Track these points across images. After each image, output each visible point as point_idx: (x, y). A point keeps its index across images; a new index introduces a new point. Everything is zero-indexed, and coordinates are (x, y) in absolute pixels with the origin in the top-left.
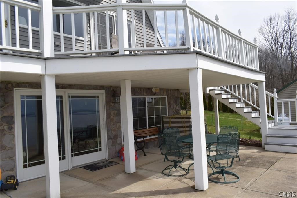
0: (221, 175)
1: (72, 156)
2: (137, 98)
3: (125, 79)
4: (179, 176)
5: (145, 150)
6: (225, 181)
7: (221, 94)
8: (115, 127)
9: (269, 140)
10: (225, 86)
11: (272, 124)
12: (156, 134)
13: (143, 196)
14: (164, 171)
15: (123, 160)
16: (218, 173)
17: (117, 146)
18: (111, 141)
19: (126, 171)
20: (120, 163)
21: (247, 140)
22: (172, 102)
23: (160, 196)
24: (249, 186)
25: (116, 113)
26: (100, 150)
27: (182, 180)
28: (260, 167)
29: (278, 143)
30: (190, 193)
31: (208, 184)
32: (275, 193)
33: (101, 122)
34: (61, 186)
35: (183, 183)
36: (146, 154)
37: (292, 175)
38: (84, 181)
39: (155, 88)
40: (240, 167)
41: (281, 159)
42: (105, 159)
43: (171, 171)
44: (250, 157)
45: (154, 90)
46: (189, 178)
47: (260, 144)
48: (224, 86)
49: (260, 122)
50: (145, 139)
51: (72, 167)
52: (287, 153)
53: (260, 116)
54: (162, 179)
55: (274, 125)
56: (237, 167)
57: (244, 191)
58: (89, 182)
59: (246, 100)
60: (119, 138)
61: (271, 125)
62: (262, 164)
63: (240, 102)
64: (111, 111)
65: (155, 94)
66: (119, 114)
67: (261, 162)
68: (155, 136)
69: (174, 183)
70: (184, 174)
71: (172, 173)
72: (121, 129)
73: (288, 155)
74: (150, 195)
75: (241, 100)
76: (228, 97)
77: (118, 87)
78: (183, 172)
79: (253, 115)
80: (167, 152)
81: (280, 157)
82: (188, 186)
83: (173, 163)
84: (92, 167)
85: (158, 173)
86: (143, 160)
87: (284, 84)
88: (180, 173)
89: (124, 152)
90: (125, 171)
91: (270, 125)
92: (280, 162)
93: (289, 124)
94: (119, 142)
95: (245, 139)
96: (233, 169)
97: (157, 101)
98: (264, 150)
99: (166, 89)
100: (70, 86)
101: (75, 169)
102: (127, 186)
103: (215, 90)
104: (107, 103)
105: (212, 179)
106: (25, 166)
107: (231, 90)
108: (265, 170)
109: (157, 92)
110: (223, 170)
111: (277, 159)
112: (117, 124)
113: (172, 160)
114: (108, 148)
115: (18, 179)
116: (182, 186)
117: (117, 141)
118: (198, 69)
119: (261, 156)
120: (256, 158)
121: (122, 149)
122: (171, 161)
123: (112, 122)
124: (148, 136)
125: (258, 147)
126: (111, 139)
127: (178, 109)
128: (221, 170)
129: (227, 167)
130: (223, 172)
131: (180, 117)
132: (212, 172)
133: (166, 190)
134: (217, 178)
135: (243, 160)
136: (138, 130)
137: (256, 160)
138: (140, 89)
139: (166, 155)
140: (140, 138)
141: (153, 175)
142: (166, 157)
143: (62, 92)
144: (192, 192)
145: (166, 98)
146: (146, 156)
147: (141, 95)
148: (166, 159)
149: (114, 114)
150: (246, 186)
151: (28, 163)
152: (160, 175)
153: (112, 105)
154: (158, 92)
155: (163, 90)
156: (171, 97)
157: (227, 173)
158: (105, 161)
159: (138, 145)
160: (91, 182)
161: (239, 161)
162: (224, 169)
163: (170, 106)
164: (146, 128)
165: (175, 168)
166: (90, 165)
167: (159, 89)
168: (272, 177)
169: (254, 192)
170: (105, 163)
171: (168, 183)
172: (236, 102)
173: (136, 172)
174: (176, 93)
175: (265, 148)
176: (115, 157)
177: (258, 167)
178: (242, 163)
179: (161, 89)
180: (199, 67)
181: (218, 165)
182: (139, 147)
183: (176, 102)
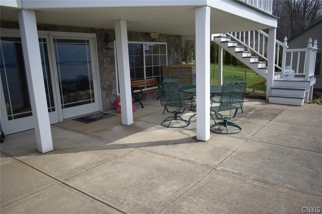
0: (224, 126)
1: (62, 108)
2: (133, 44)
3: (120, 20)
4: (179, 127)
5: (143, 102)
6: (227, 132)
7: (227, 42)
8: (110, 77)
9: (274, 92)
10: (232, 33)
11: (279, 75)
12: (154, 85)
13: (141, 147)
14: (163, 122)
15: (120, 112)
16: (220, 124)
17: (111, 98)
18: (105, 91)
19: (123, 123)
20: (116, 115)
21: (250, 93)
22: (173, 50)
23: (160, 146)
24: (251, 136)
25: (110, 61)
26: (94, 101)
27: (182, 131)
28: (263, 118)
29: (282, 95)
30: (191, 143)
31: (210, 135)
32: (277, 143)
33: (93, 71)
34: (53, 139)
35: (184, 134)
36: (144, 106)
37: (294, 126)
38: (78, 133)
39: (153, 33)
40: (243, 118)
41: (284, 111)
42: (99, 111)
43: (171, 123)
44: (252, 109)
45: (152, 36)
46: (190, 130)
47: (263, 97)
48: (230, 33)
49: (267, 73)
50: (143, 90)
51: (64, 120)
52: (291, 105)
53: (267, 67)
54: (162, 130)
55: (280, 77)
56: (239, 119)
57: (246, 141)
58: (83, 134)
59: (254, 50)
60: (114, 89)
61: (278, 77)
62: (265, 115)
63: (247, 52)
64: (104, 59)
65: (153, 40)
66: (112, 61)
67: (264, 114)
68: (153, 87)
69: (174, 134)
70: (184, 125)
71: (172, 125)
72: (116, 79)
73: (291, 107)
74: (149, 146)
75: (248, 49)
76: (235, 46)
77: (111, 30)
78: (184, 124)
79: (260, 66)
80: (167, 103)
81: (283, 110)
82: (189, 137)
83: (173, 115)
84: (86, 119)
85: (158, 124)
86: (141, 111)
87: (293, 35)
88: (180, 125)
89: (120, 104)
90: (121, 123)
91: (276, 76)
92: (283, 113)
93: (294, 76)
94: (113, 93)
95: (248, 92)
96: (235, 120)
97: (155, 49)
98: (268, 102)
99: (165, 35)
100: (54, 28)
101: (68, 121)
102: (124, 137)
103: (220, 37)
104: (100, 49)
105: (214, 130)
106: (10, 118)
107: (238, 37)
108: (268, 121)
109: (155, 38)
110: (225, 121)
111: (280, 111)
112: (111, 74)
113: (172, 111)
114: (102, 99)
115: (4, 132)
116: (182, 137)
117: (111, 92)
118: (207, 6)
119: (264, 109)
120: (259, 110)
121: (118, 100)
122: (172, 113)
123: (105, 71)
124: (146, 88)
125: (261, 100)
126: (105, 90)
127: (178, 59)
128: (223, 121)
129: (230, 119)
130: (225, 123)
131: (182, 66)
132: (214, 123)
133: (167, 141)
134: (219, 129)
135: (246, 112)
136: (135, 80)
137: (259, 112)
138: (137, 33)
139: (165, 106)
140: (137, 90)
141: (152, 127)
142: (166, 108)
143: (45, 34)
144: (193, 142)
145: (165, 45)
146: (144, 108)
147: (138, 41)
148: (165, 109)
149: (108, 62)
150: (248, 137)
151: (12, 115)
152: (160, 126)
153: (106, 51)
154: (157, 37)
155: (163, 36)
156: (172, 44)
157: (230, 124)
158: (99, 113)
159: (135, 97)
160: (86, 134)
161: (242, 113)
162: (227, 120)
163: (170, 55)
164: (144, 79)
165: (176, 119)
166: (83, 118)
167: (158, 34)
168: (275, 128)
169: (256, 142)
170: (100, 115)
171: (168, 134)
172: (242, 51)
173: (134, 124)
174: (177, 40)
175: (268, 101)
176: (110, 110)
177: (261, 119)
178: (245, 114)
179: (160, 35)
180: (207, 5)
181: (221, 117)
182: (136, 98)
183: (176, 50)
